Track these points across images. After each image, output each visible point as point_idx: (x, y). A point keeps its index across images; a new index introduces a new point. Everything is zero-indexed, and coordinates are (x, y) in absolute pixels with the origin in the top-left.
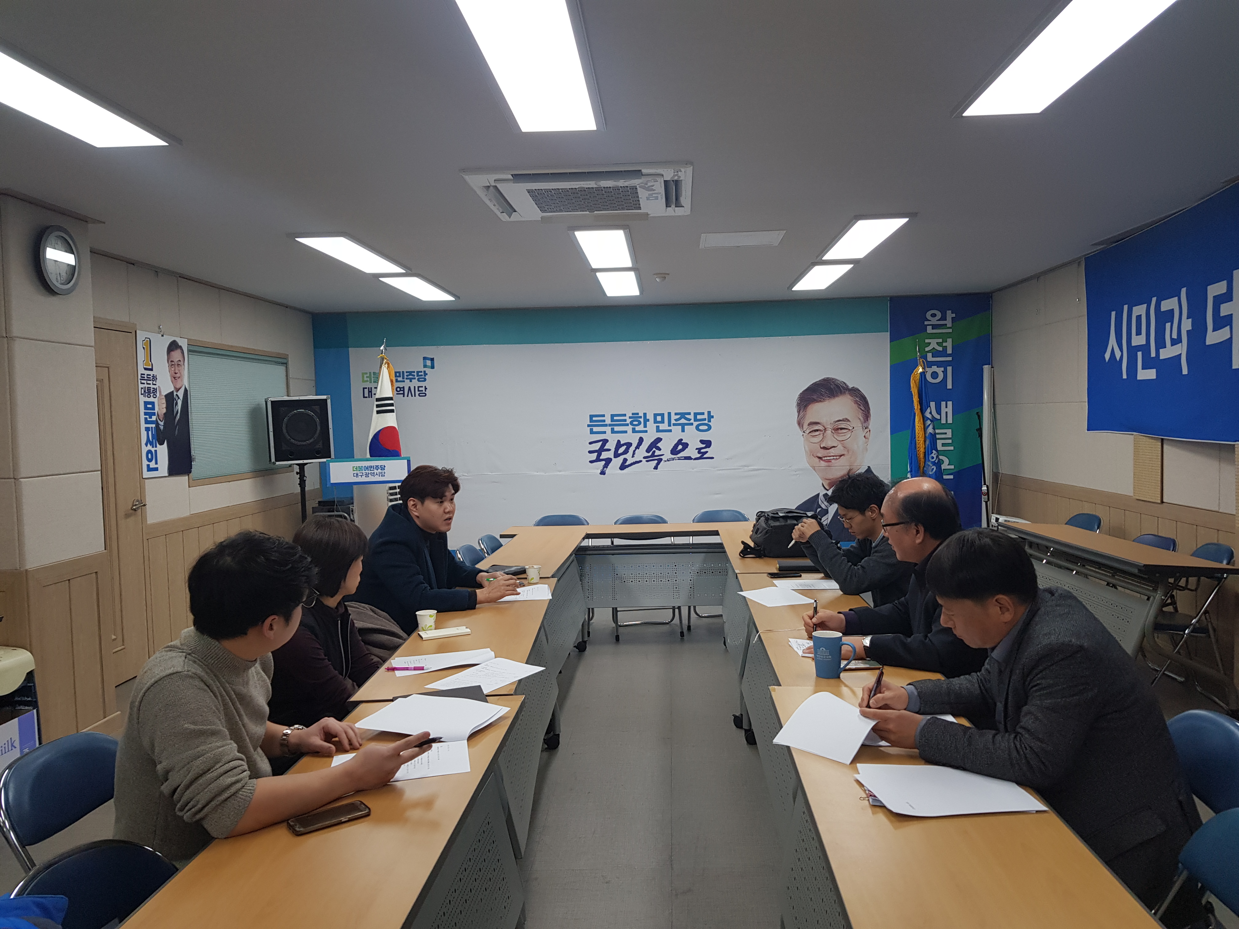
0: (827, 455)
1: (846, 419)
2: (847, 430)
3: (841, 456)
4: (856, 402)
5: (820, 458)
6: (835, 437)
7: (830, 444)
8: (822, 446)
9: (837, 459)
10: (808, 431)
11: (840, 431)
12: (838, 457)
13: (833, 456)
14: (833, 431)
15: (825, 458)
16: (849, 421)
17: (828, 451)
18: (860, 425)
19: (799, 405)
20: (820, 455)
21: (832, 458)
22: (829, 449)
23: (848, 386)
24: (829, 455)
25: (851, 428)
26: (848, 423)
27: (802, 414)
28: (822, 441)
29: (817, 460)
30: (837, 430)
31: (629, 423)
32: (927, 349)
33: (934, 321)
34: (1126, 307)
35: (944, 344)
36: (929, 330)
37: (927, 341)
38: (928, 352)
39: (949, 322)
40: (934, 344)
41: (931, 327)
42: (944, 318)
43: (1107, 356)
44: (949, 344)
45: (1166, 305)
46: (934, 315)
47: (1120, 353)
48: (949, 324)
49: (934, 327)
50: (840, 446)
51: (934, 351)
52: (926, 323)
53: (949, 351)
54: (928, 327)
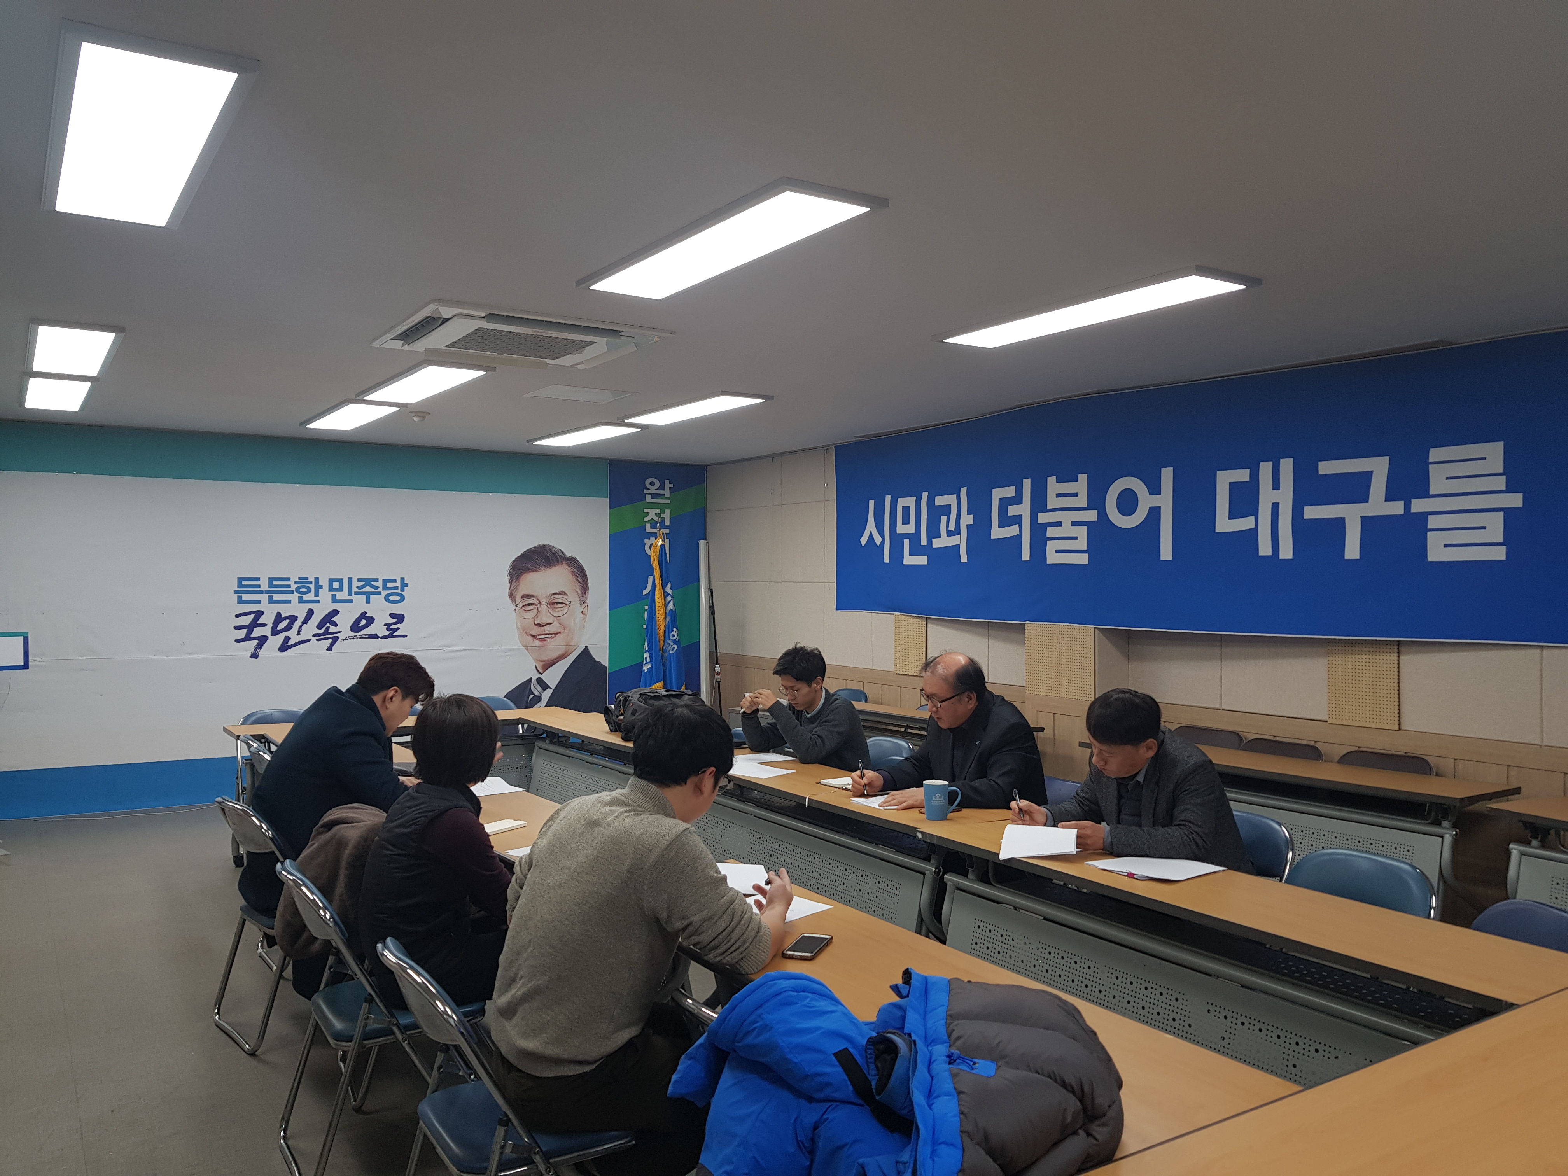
0: (541, 633)
1: (563, 592)
2: (564, 605)
3: (556, 634)
4: (573, 573)
5: (533, 636)
6: (551, 612)
7: (545, 620)
8: (536, 623)
9: (552, 638)
10: (521, 605)
11: (556, 606)
12: (553, 635)
13: (548, 634)
14: (549, 606)
15: (540, 637)
16: (565, 594)
17: (543, 628)
18: (578, 600)
19: (511, 574)
20: (534, 634)
21: (547, 636)
22: (543, 626)
23: (565, 555)
24: (544, 633)
25: (568, 603)
26: (565, 597)
27: (514, 585)
28: (536, 616)
29: (530, 638)
30: (553, 604)
31: (294, 589)
32: (646, 519)
33: (653, 490)
34: (888, 498)
35: (663, 515)
36: (648, 499)
37: (646, 510)
38: (647, 522)
39: (667, 493)
40: (652, 514)
41: (650, 495)
42: (662, 488)
43: (864, 540)
44: (667, 515)
45: (940, 501)
46: (652, 484)
47: (881, 539)
48: (667, 495)
49: (653, 496)
50: (556, 623)
51: (652, 521)
52: (645, 491)
53: (667, 523)
54: (647, 495)
